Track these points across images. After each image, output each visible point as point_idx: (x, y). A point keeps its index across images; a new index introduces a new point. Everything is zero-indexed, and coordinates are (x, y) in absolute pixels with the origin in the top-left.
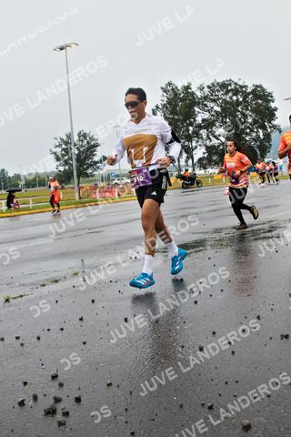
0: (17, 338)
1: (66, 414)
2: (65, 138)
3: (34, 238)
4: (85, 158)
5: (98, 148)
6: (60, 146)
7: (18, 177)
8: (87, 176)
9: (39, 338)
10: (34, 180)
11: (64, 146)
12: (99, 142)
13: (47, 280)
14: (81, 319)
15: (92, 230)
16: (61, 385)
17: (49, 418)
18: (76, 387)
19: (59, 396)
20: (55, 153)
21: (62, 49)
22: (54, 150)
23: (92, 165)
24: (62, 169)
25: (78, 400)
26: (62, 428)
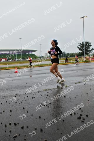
0: (69, 97)
1: (84, 119)
2: (81, 43)
3: (73, 71)
4: (87, 49)
5: (91, 46)
6: (80, 45)
7: (68, 54)
8: (87, 54)
9: (75, 98)
10: (72, 55)
11: (81, 46)
12: (91, 44)
13: (77, 82)
14: (87, 94)
15: (89, 69)
16: (82, 111)
17: (79, 120)
18: (86, 112)
19: (82, 114)
20: (79, 47)
21: (82, 18)
22: (78, 47)
23: (89, 51)
24: (80, 52)
25: (87, 116)
26: (83, 123)
